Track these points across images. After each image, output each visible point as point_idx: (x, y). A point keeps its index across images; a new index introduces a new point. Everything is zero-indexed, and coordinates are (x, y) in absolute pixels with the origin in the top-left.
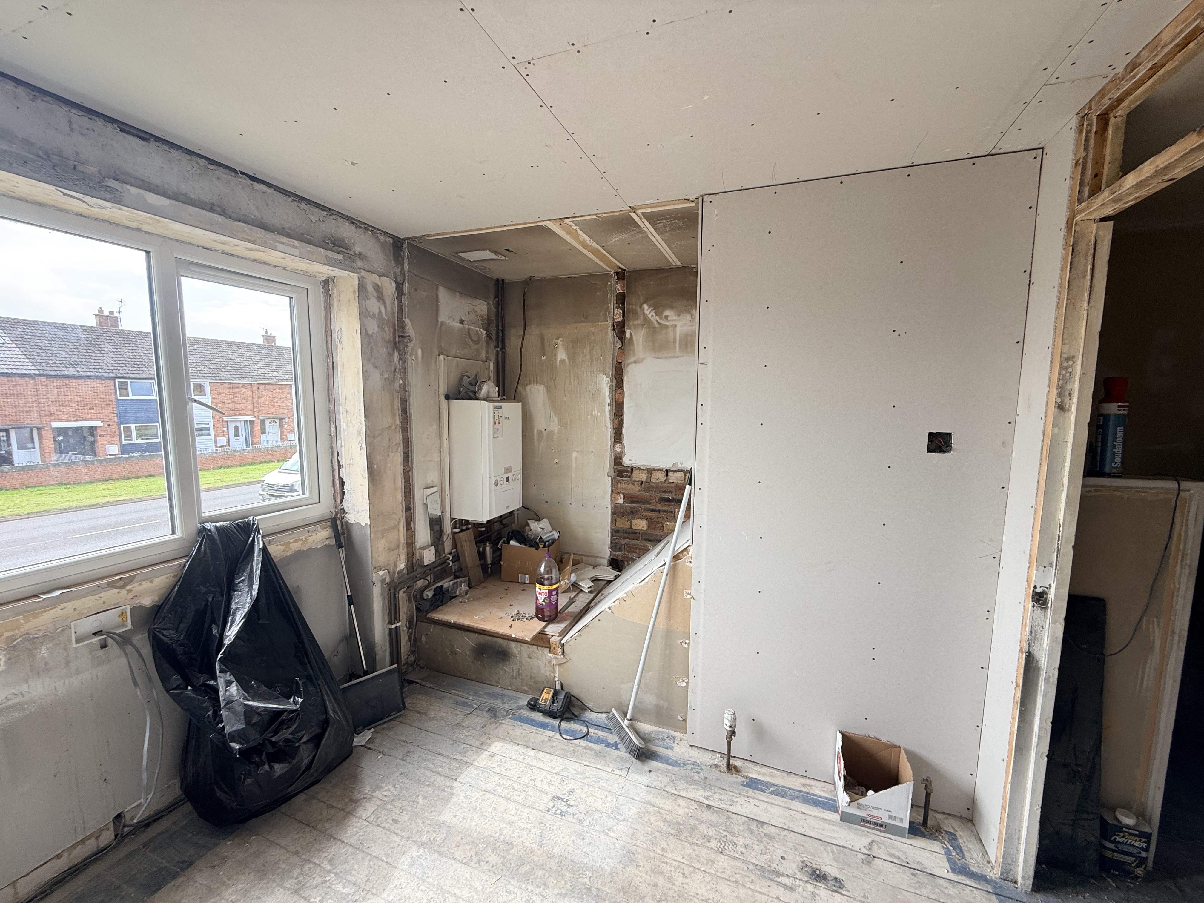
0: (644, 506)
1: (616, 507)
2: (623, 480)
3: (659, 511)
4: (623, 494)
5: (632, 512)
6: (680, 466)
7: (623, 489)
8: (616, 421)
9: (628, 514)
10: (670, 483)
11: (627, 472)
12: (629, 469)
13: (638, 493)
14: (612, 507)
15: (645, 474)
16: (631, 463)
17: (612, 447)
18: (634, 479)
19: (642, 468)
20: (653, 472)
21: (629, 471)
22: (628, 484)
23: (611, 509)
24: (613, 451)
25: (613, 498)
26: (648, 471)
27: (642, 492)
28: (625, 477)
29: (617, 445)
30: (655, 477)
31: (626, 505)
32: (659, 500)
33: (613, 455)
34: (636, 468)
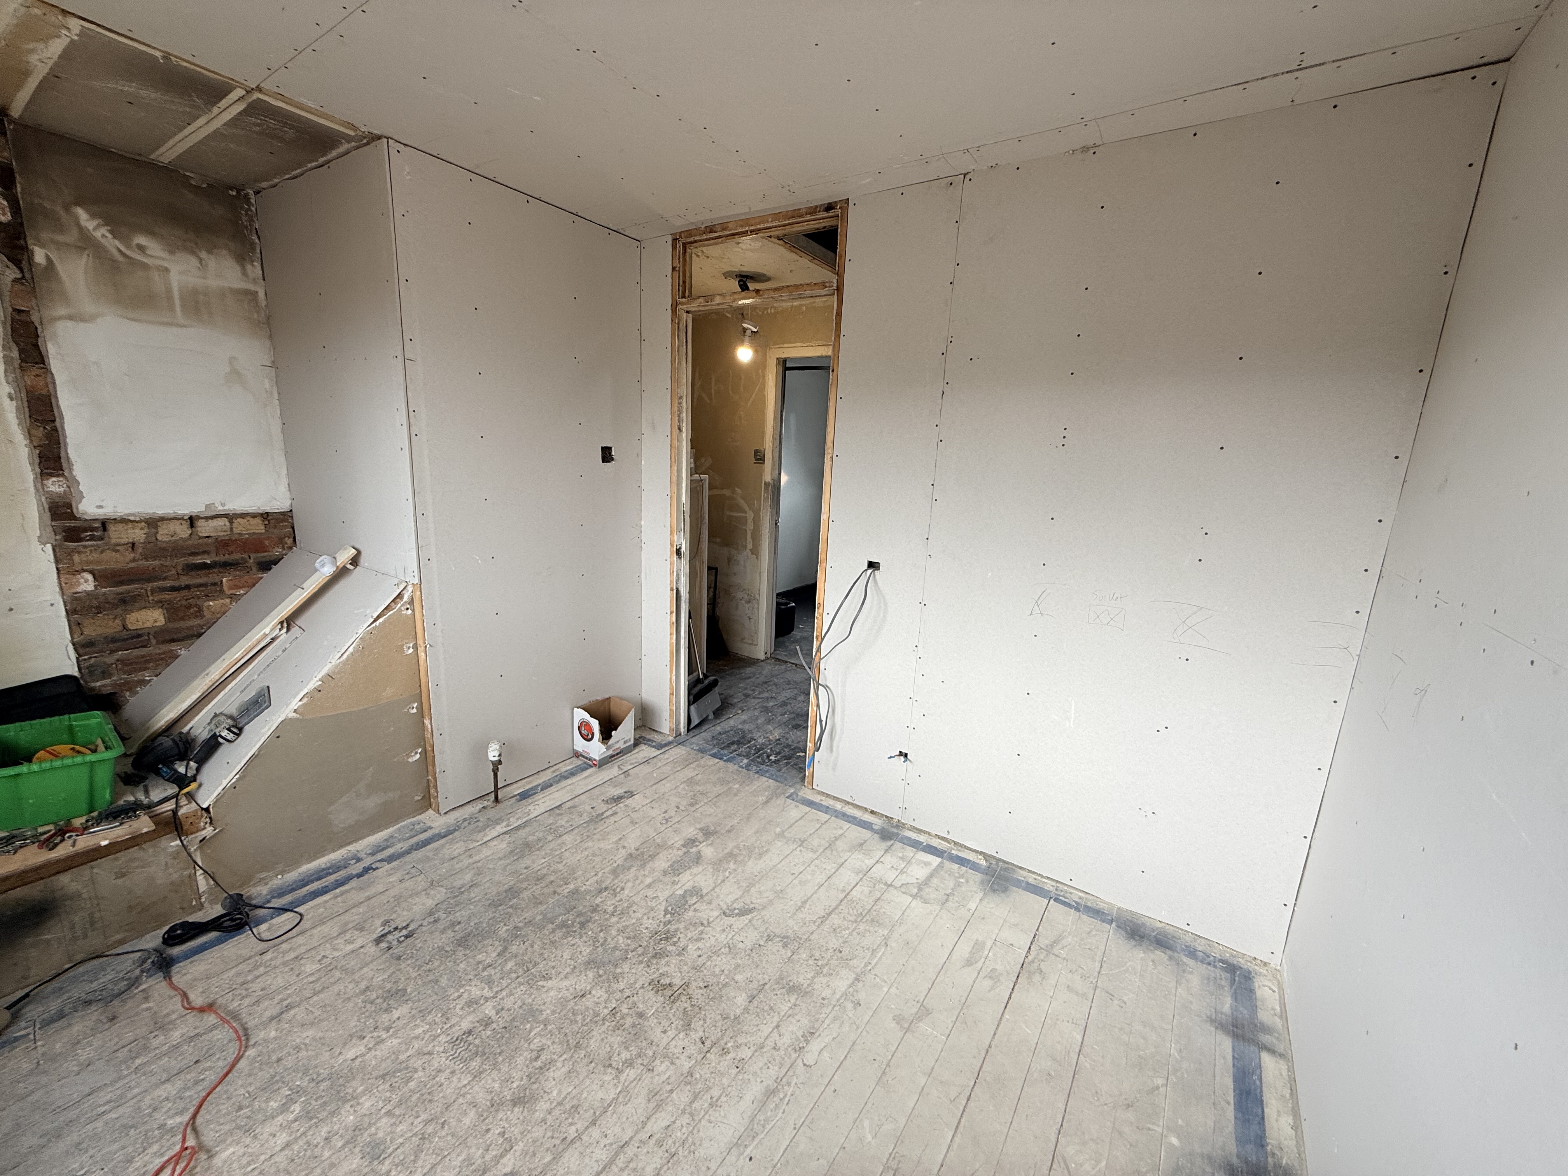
0: (149, 586)
1: (76, 599)
2: (85, 547)
3: (188, 587)
4: (91, 572)
5: (123, 601)
6: (220, 508)
7: (88, 563)
8: (39, 432)
9: (115, 606)
10: (200, 538)
11: (93, 529)
12: (97, 524)
13: (132, 565)
14: (65, 602)
15: (142, 529)
16: (101, 511)
17: (39, 485)
18: (113, 541)
19: (132, 518)
20: (159, 524)
21: (97, 528)
22: (102, 552)
23: (65, 606)
24: (42, 493)
25: (63, 585)
26: (146, 523)
27: (140, 562)
28: (88, 540)
29: (54, 479)
30: (166, 532)
31: (104, 590)
32: (183, 569)
33: (43, 499)
34: (115, 519)
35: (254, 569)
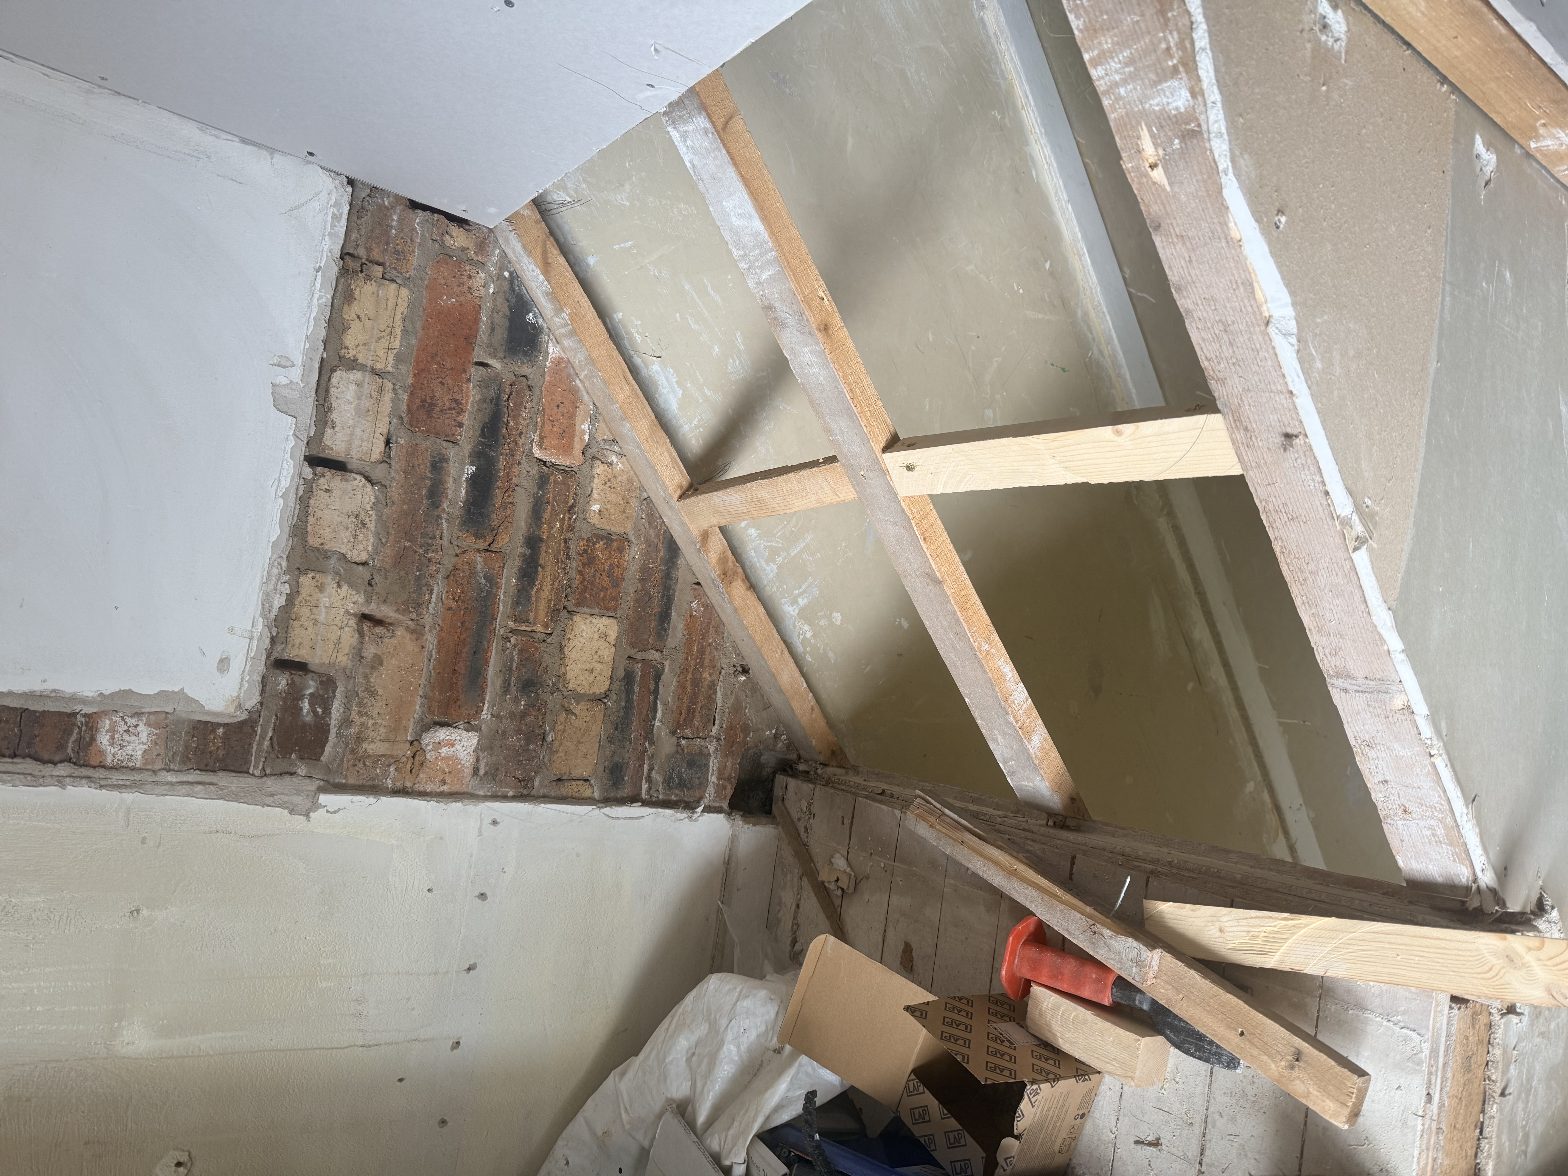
0: (503, 622)
1: (492, 775)
2: (346, 722)
3: (533, 542)
4: (426, 727)
5: (529, 685)
6: (296, 374)
7: (396, 727)
9: (537, 706)
10: (386, 459)
11: (294, 694)
12: (282, 681)
13: (431, 640)
14: (495, 797)
15: (321, 588)
16: (238, 664)
17: (116, 777)
18: (343, 660)
19: (279, 601)
20: (313, 541)
21: (291, 684)
22: (373, 693)
23: (505, 798)
24: (147, 776)
25: (445, 788)
26: (301, 571)
27: (428, 620)
28: (327, 711)
29: (103, 739)
30: (345, 535)
31: (485, 715)
32: (477, 536)
33: (170, 777)
34: (273, 640)
35: (526, 370)
